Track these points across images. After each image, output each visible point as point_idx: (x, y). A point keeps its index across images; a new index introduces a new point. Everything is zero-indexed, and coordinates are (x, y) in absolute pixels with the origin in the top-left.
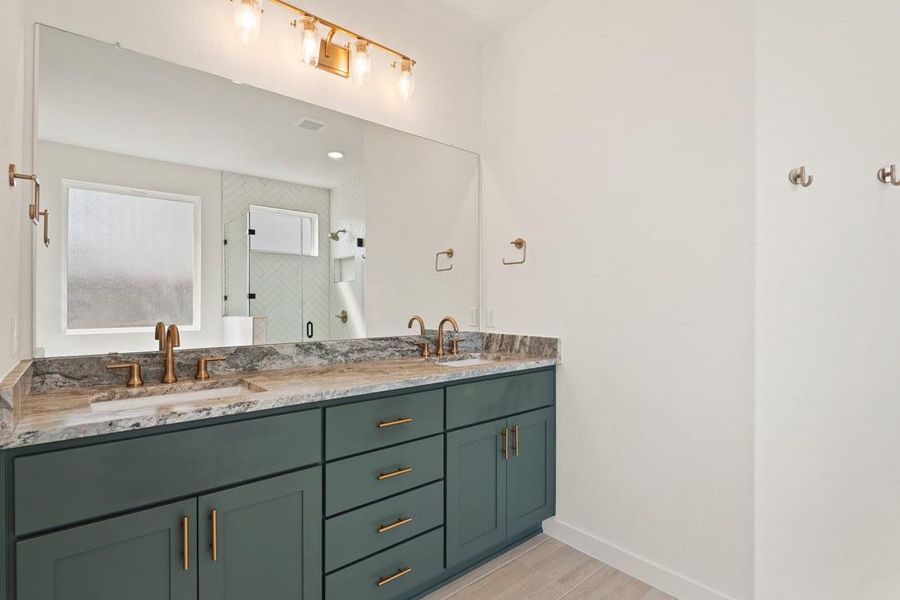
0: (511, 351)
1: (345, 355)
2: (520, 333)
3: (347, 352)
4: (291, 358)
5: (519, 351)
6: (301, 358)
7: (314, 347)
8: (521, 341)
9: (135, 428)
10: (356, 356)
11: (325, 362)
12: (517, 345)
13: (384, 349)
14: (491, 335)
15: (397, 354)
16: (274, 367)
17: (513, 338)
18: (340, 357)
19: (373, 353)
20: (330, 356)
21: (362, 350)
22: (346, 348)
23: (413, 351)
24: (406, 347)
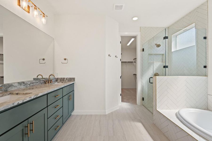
0: (64, 81)
1: (29, 85)
2: (66, 77)
3: (30, 84)
4: (17, 86)
5: (66, 81)
6: (19, 86)
7: (22, 83)
8: (66, 79)
9: (18, 104)
10: (32, 85)
11: (25, 87)
12: (65, 80)
13: (37, 83)
14: (58, 78)
15: (40, 83)
16: (12, 89)
17: (64, 78)
18: (28, 85)
19: (35, 84)
20: (26, 85)
21: (33, 83)
22: (30, 83)
23: (43, 83)
24: (42, 82)
